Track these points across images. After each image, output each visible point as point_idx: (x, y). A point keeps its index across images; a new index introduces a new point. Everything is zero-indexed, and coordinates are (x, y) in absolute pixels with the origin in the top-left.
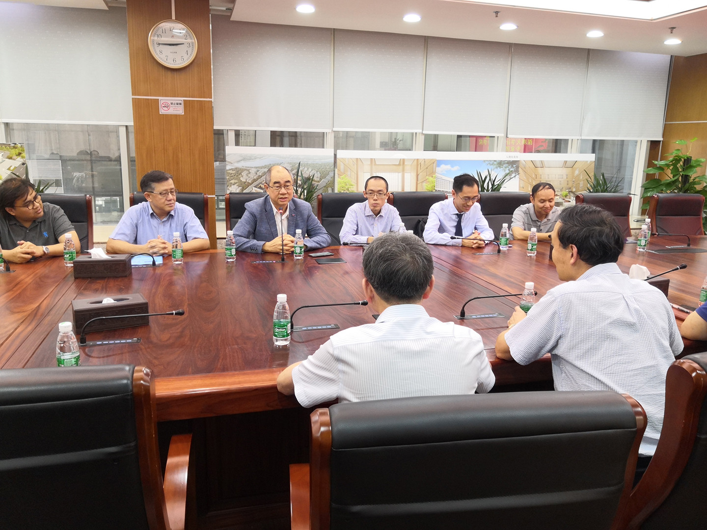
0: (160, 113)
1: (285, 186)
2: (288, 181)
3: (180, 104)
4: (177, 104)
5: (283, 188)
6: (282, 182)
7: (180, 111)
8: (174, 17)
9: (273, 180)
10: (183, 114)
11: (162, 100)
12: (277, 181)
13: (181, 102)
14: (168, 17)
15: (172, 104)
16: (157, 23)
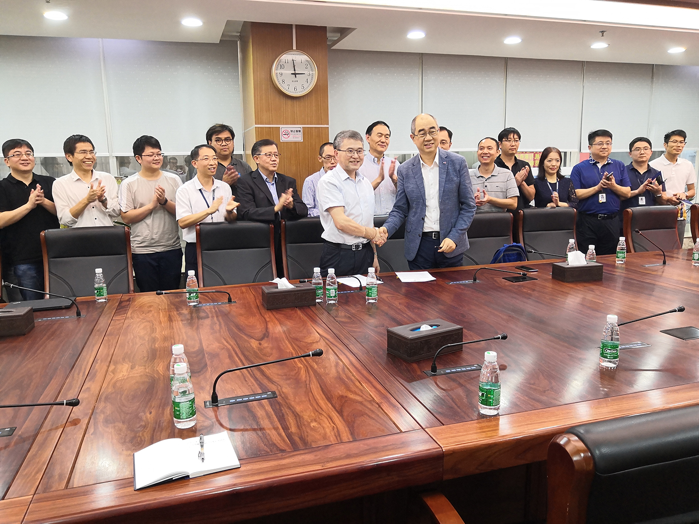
0: (281, 141)
1: (431, 133)
2: (433, 128)
3: (300, 131)
4: (297, 131)
5: (428, 135)
6: (427, 128)
7: (299, 138)
8: (294, 48)
9: (418, 129)
10: (302, 141)
11: (283, 128)
12: (421, 128)
13: (300, 129)
14: (290, 48)
15: (292, 131)
16: (280, 55)
